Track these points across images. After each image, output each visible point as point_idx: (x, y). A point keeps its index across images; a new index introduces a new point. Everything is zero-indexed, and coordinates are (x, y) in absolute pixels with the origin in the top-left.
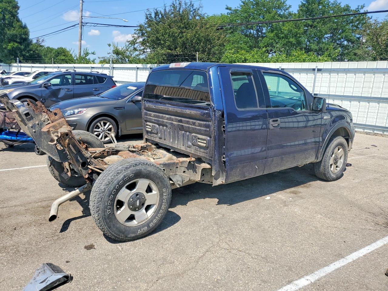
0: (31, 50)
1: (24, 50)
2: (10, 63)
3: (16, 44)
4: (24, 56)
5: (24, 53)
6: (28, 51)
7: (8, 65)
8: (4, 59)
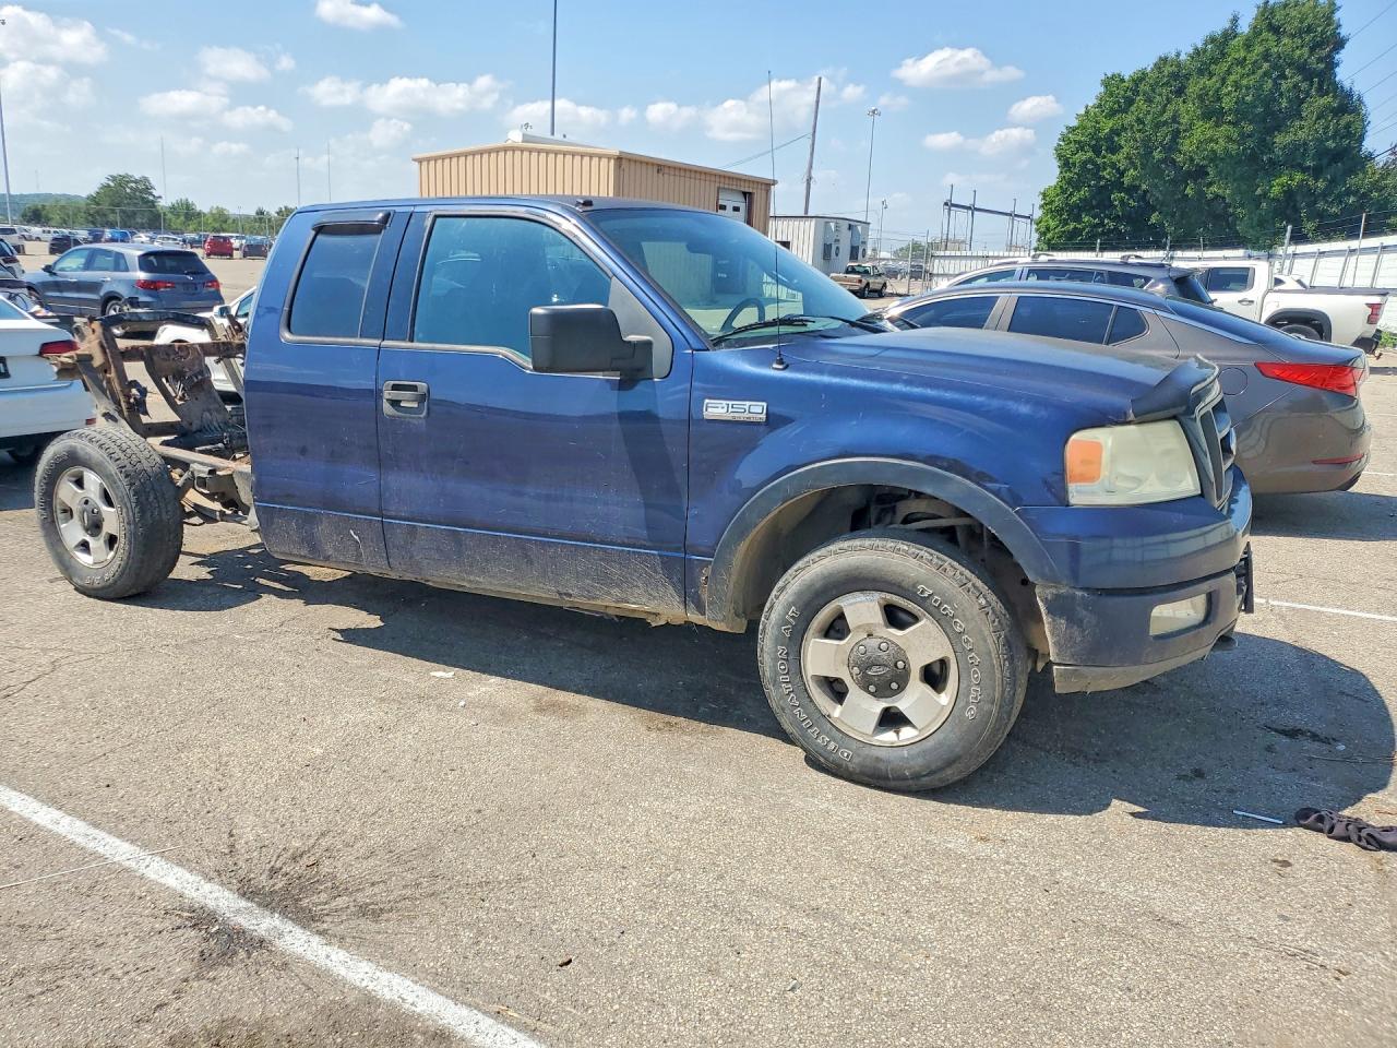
0: (1348, 193)
1: (1324, 195)
2: (1270, 247)
3: (1298, 177)
4: (1321, 215)
5: (1320, 205)
6: (1339, 199)
7: (1262, 253)
8: (1254, 233)
